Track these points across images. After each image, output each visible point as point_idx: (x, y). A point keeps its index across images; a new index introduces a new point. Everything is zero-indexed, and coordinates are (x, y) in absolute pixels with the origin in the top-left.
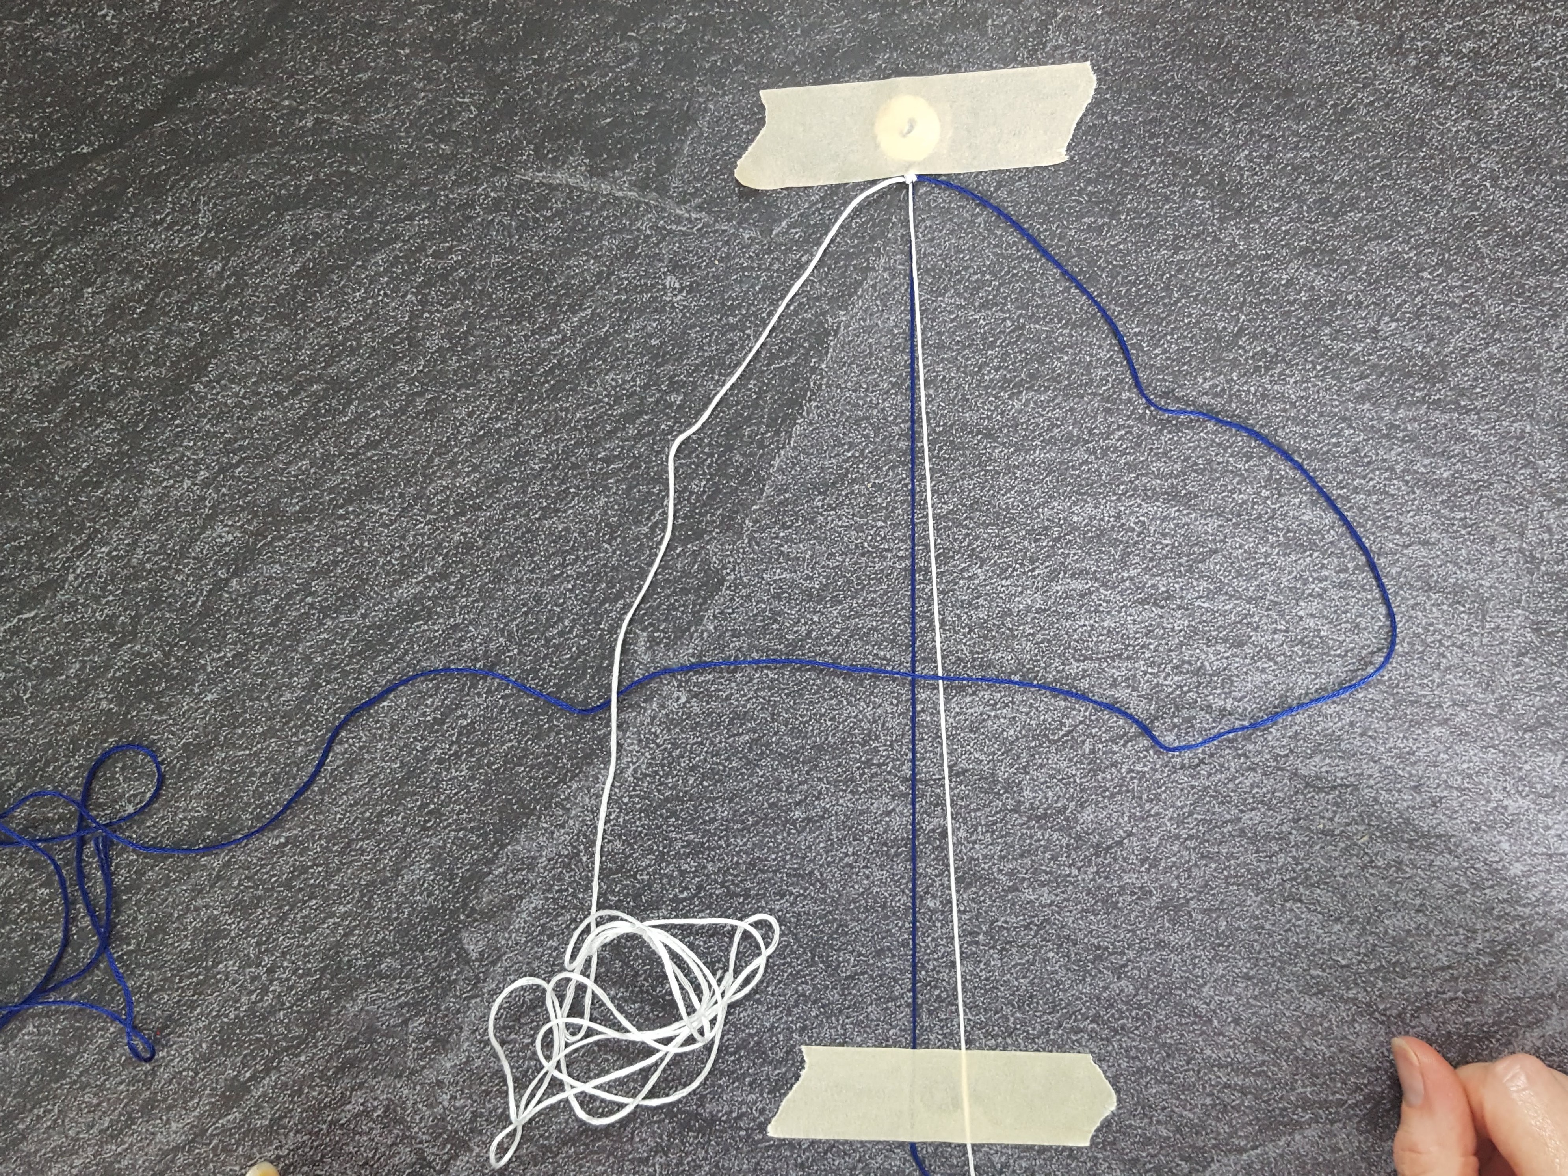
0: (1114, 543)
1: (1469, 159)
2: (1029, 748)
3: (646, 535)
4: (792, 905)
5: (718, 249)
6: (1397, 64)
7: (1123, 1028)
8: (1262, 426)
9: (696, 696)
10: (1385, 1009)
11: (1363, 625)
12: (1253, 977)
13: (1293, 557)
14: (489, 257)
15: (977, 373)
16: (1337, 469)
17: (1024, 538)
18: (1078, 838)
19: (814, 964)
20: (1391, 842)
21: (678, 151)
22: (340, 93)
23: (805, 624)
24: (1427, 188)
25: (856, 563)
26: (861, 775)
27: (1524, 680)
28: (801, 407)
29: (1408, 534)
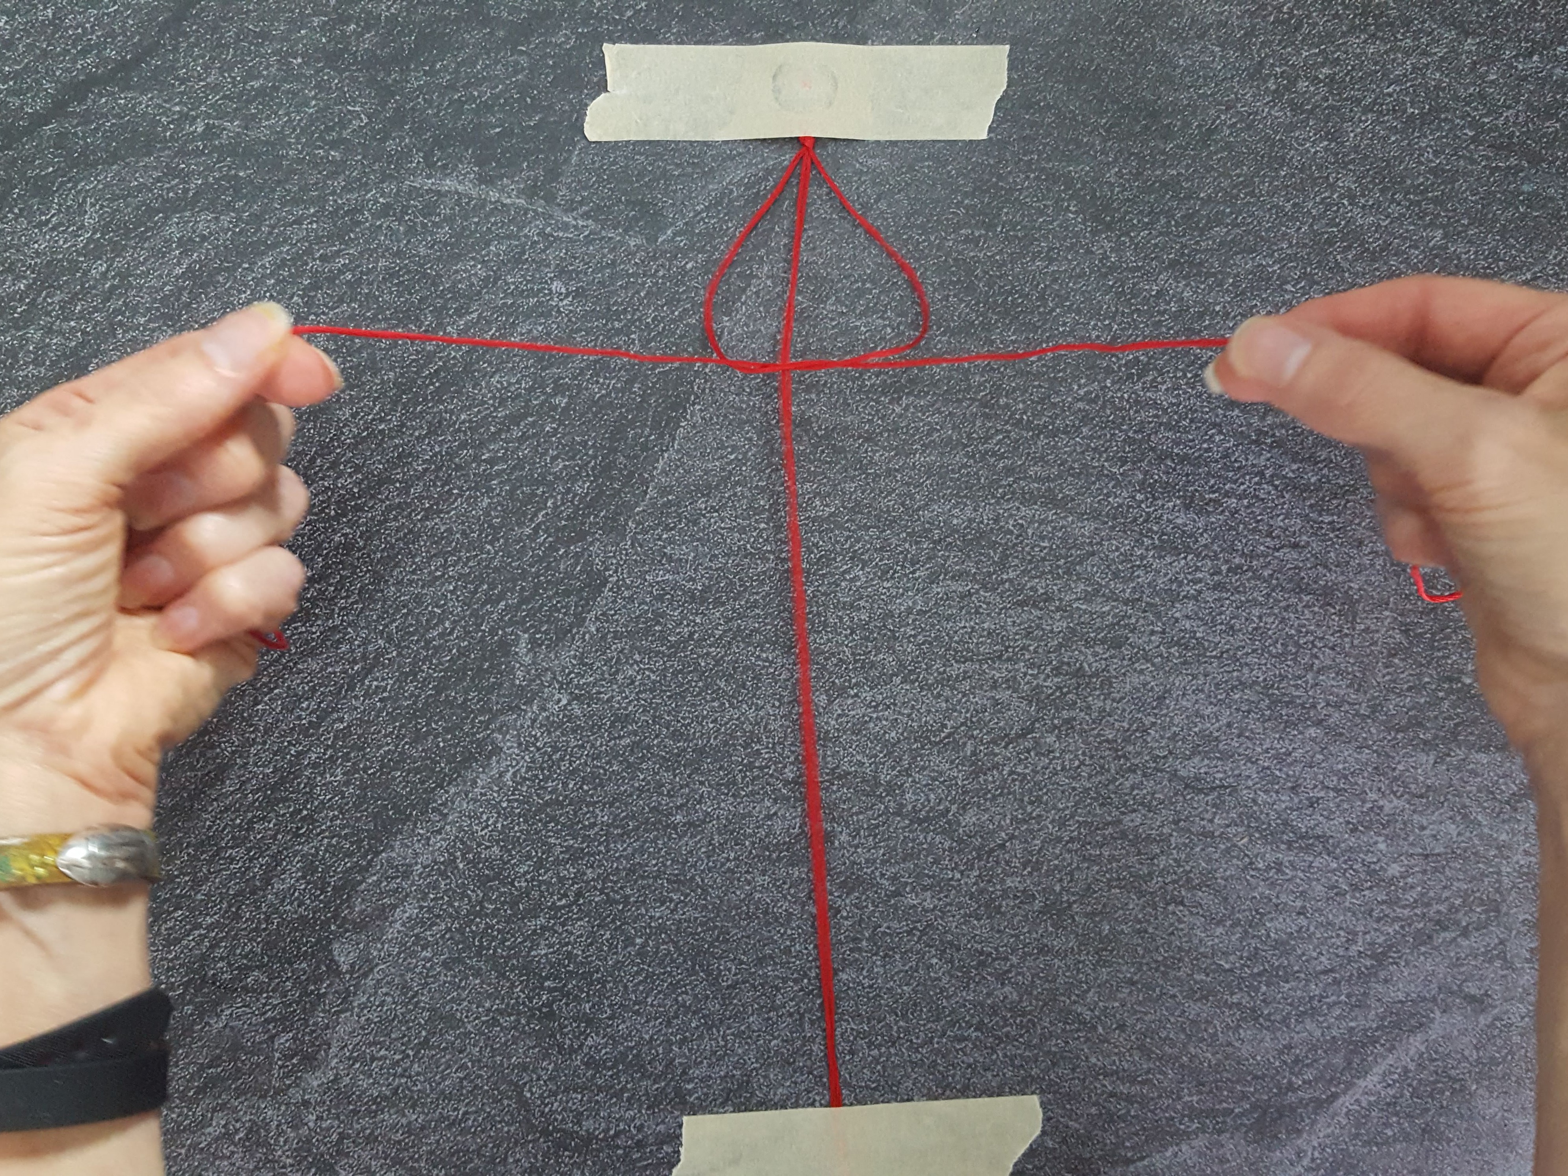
0: (993, 545)
1: (1327, 178)
2: (911, 750)
3: (528, 536)
4: (672, 912)
5: (604, 256)
6: (1258, 88)
7: (1007, 1036)
8: (1135, 432)
9: (577, 698)
10: (1269, 1014)
11: (1237, 626)
12: (1136, 982)
13: (1168, 559)
14: (376, 261)
15: (858, 379)
16: (1208, 473)
17: (905, 540)
18: (960, 841)
19: (696, 973)
20: (1271, 844)
21: (567, 161)
22: (231, 100)
23: (688, 625)
24: (1288, 206)
25: (738, 565)
26: (743, 778)
27: (1394, 681)
28: (685, 411)
29: (1279, 537)
